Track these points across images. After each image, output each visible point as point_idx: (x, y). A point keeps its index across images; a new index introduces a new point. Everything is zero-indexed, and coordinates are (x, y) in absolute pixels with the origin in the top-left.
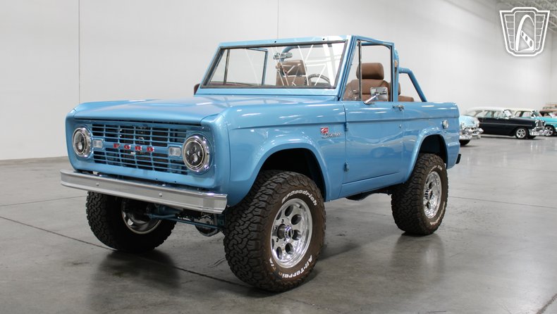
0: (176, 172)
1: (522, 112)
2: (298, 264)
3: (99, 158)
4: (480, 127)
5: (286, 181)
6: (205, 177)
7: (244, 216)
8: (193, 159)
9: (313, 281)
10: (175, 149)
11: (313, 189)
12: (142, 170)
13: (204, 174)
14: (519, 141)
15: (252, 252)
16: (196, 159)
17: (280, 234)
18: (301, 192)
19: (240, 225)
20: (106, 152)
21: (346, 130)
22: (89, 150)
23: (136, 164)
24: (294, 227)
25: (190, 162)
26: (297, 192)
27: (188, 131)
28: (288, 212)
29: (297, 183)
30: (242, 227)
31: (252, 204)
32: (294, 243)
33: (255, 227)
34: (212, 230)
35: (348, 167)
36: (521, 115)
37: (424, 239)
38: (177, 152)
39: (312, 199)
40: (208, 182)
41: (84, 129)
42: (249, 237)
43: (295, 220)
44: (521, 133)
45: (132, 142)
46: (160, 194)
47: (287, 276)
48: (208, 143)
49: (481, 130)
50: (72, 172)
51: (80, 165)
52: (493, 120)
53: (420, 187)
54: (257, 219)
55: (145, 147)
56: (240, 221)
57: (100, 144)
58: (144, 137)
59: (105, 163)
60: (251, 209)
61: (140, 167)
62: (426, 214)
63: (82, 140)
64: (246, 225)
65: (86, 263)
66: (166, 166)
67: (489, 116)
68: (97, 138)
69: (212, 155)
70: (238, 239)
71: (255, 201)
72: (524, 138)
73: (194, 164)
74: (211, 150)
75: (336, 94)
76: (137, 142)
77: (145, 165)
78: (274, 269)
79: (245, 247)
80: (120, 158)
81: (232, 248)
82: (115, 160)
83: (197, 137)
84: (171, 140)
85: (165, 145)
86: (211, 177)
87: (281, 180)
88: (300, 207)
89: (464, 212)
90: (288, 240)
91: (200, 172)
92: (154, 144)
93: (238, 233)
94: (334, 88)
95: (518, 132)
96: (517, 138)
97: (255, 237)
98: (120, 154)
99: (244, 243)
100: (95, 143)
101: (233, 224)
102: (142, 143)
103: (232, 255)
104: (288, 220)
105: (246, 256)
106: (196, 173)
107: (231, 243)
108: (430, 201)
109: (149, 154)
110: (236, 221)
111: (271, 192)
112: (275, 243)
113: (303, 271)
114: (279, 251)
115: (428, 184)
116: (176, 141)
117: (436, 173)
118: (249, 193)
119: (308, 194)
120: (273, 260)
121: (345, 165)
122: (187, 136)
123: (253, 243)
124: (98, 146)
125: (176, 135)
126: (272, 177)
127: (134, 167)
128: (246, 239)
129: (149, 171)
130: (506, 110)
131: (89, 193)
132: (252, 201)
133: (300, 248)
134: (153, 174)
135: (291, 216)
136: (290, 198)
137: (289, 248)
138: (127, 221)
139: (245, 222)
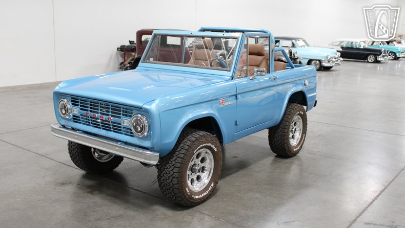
0: (127, 135)
2: (204, 189)
3: (76, 119)
4: (340, 57)
5: (197, 139)
6: (146, 140)
7: (170, 162)
8: (137, 129)
9: (214, 197)
10: (126, 121)
12: (104, 131)
13: (145, 138)
14: (369, 65)
15: (175, 185)
16: (139, 129)
17: (193, 170)
18: (206, 144)
19: (167, 168)
20: (81, 116)
21: (237, 99)
22: (69, 114)
23: (101, 127)
24: (203, 165)
25: (136, 131)
26: (204, 145)
27: (134, 111)
28: (198, 156)
29: (204, 140)
30: (169, 170)
31: (175, 155)
32: (202, 175)
33: (177, 170)
35: (238, 123)
38: (127, 123)
39: (214, 147)
40: (147, 144)
41: (66, 100)
42: (173, 176)
43: (203, 160)
45: (98, 113)
46: (117, 149)
47: (197, 197)
48: (147, 119)
49: (341, 59)
50: (57, 127)
51: (64, 122)
53: (287, 127)
54: (178, 165)
55: (107, 117)
56: (168, 166)
57: (76, 111)
58: (105, 111)
59: (80, 123)
60: (174, 158)
61: (103, 129)
62: (291, 143)
63: (65, 107)
64: (171, 168)
65: (70, 183)
66: (120, 130)
68: (74, 107)
69: (149, 127)
70: (166, 176)
71: (177, 153)
73: (138, 132)
74: (148, 124)
75: (231, 75)
76: (101, 113)
77: (106, 126)
78: (189, 194)
79: (171, 182)
80: (90, 121)
81: (162, 182)
82: (86, 122)
83: (139, 115)
84: (123, 115)
85: (120, 117)
86: (149, 140)
87: (193, 139)
88: (206, 153)
90: (198, 174)
91: (143, 137)
92: (112, 116)
93: (166, 173)
94: (230, 71)
97: (177, 176)
98: (90, 119)
99: (170, 179)
100: (74, 110)
102: (104, 114)
103: (162, 185)
104: (198, 161)
105: (172, 187)
106: (140, 138)
107: (162, 178)
109: (109, 122)
110: (165, 165)
111: (187, 147)
112: (190, 176)
113: (207, 192)
114: (192, 181)
115: (293, 123)
116: (126, 115)
117: (299, 117)
118: (174, 148)
119: (211, 145)
120: (188, 188)
121: (236, 122)
122: (134, 114)
123: (176, 179)
124: (75, 112)
125: (126, 112)
126: (188, 136)
127: (100, 128)
128: (171, 177)
129: (109, 132)
131: (69, 141)
132: (175, 153)
133: (206, 178)
134: (112, 134)
135: (200, 159)
136: (199, 149)
137: (198, 178)
138: (94, 153)
139: (170, 166)
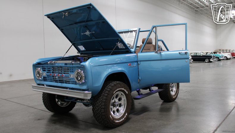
0: (73, 84)
1: (207, 53)
2: (122, 117)
3: (45, 79)
4: (192, 59)
5: (115, 85)
6: (83, 85)
7: (99, 99)
9: (128, 122)
10: (72, 75)
11: (126, 87)
12: (60, 83)
13: (83, 84)
14: (206, 64)
15: (102, 113)
16: (79, 79)
17: (114, 105)
18: (121, 89)
19: (98, 103)
20: (47, 77)
22: (41, 77)
23: (58, 81)
24: (120, 102)
25: (77, 80)
26: (119, 89)
27: (76, 68)
28: (116, 97)
29: (119, 86)
30: (99, 104)
31: (102, 95)
32: (120, 109)
33: (103, 104)
34: (89, 105)
36: (207, 54)
37: (171, 103)
38: (73, 76)
39: (126, 91)
40: (85, 87)
41: (39, 69)
42: (101, 107)
43: (120, 100)
44: (207, 60)
45: (56, 73)
46: (67, 92)
47: (117, 121)
48: (84, 72)
49: (192, 60)
50: (36, 85)
51: (39, 82)
52: (196, 56)
54: (104, 100)
55: (61, 74)
56: (98, 102)
57: (45, 74)
58: (61, 71)
59: (47, 81)
60: (102, 97)
61: (60, 82)
62: (171, 94)
63: (39, 73)
64: (100, 103)
66: (69, 81)
67: (195, 55)
68: (44, 72)
69: (85, 77)
70: (97, 108)
71: (103, 93)
72: (208, 62)
73: (79, 80)
74: (85, 75)
75: (134, 50)
76: (58, 73)
77: (62, 82)
78: (112, 119)
79: (100, 111)
80: (53, 79)
81: (95, 112)
82: (51, 80)
83: (80, 70)
84: (70, 72)
85: (68, 73)
86: (85, 85)
87: (113, 85)
88: (121, 95)
89: (186, 92)
90: (117, 108)
91: (82, 83)
92: (64, 73)
93: (97, 106)
94: (133, 48)
95: (206, 60)
96: (206, 62)
97: (104, 107)
98: (52, 77)
100: (43, 74)
101: (95, 103)
103: (95, 115)
104: (117, 100)
105: (101, 115)
106: (80, 84)
107: (95, 110)
108: (173, 89)
109: (62, 77)
110: (96, 101)
111: (109, 90)
112: (112, 109)
113: (123, 119)
114: (114, 112)
116: (72, 72)
118: (101, 90)
119: (124, 89)
120: (111, 116)
122: (76, 70)
123: (103, 110)
124: (44, 75)
125: (72, 70)
126: (109, 84)
127: (57, 82)
128: (100, 109)
129: (63, 84)
130: (201, 52)
131: (43, 93)
133: (122, 110)
134: (64, 85)
135: (118, 98)
136: (117, 91)
137: (118, 110)
138: (58, 102)
139: (99, 102)
